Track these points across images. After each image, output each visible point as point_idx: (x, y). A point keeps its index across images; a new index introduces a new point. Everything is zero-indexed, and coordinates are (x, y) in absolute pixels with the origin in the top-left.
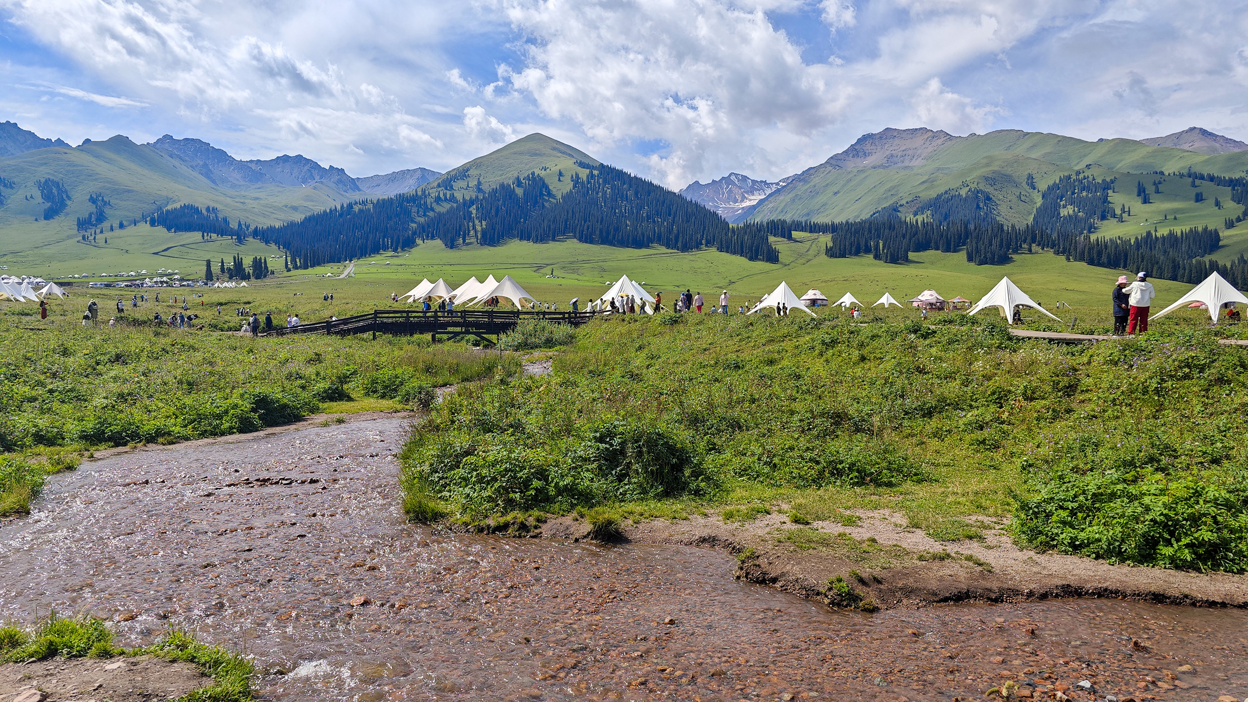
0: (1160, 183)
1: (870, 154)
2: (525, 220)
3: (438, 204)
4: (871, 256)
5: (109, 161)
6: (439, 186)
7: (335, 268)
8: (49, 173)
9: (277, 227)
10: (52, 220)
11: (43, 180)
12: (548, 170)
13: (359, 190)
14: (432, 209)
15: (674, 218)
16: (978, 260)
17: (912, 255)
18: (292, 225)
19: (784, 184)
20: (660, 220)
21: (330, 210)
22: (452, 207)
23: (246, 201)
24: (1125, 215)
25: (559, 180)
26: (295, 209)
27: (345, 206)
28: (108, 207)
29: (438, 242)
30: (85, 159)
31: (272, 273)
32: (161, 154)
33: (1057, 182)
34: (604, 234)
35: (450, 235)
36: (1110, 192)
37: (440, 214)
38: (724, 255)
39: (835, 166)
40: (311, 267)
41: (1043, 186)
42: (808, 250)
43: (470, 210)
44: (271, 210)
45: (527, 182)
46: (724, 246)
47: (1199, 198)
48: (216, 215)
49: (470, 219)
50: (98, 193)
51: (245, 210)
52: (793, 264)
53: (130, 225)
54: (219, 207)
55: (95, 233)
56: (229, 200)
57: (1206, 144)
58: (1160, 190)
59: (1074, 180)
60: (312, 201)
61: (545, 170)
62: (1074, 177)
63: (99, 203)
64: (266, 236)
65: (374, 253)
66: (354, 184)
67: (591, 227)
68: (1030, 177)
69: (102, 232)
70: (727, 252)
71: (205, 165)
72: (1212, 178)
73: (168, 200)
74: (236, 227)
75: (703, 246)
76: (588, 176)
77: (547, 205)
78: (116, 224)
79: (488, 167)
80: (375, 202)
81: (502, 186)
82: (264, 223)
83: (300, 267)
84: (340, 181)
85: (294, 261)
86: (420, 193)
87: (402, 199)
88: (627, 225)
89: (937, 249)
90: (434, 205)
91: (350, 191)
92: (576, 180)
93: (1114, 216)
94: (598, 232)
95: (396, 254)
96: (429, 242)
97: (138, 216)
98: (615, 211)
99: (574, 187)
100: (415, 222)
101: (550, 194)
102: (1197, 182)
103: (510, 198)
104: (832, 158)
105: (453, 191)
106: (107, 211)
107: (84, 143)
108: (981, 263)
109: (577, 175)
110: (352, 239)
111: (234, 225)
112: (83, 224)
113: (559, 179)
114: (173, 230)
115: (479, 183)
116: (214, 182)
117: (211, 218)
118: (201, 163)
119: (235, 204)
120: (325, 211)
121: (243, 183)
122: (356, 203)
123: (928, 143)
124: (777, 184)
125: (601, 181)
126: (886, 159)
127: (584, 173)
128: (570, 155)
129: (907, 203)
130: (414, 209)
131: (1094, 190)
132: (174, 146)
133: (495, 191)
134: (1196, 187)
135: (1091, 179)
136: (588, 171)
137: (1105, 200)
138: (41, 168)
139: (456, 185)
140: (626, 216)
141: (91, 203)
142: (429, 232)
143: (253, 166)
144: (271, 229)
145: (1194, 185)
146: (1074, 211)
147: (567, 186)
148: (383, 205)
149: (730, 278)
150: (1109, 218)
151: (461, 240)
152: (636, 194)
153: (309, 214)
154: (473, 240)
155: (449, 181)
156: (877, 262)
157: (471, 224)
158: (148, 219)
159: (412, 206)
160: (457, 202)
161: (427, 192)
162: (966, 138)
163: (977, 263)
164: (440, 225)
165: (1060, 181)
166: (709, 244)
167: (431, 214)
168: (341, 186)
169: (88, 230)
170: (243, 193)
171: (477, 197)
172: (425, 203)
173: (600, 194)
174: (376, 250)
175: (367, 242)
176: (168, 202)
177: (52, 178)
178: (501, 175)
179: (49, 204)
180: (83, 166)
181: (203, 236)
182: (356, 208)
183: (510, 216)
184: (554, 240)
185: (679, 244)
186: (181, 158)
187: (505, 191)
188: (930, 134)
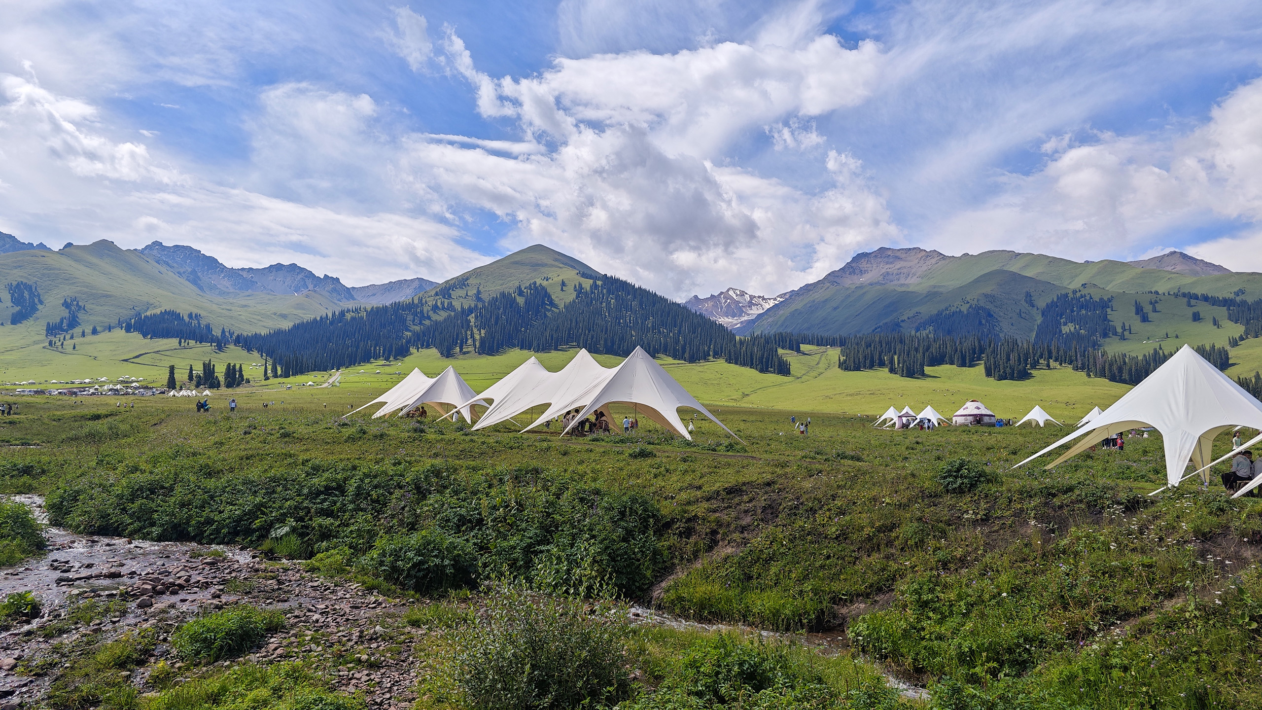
0: (1156, 302)
1: (866, 271)
2: (526, 329)
3: (435, 312)
4: (887, 370)
5: (90, 265)
6: (437, 294)
7: (319, 376)
8: (22, 277)
9: (263, 334)
10: (19, 325)
11: (14, 283)
12: (550, 281)
13: (354, 299)
14: (429, 318)
15: (680, 328)
16: (997, 375)
17: (928, 370)
18: (279, 333)
19: (781, 300)
20: (665, 331)
21: (321, 317)
22: (449, 316)
23: (233, 308)
24: (1126, 333)
25: (562, 290)
26: (284, 316)
27: (337, 313)
28: (83, 311)
29: (434, 352)
30: (65, 263)
31: (248, 381)
32: (148, 259)
33: (1055, 300)
34: (609, 344)
35: (446, 344)
36: (1109, 310)
37: (436, 322)
38: (733, 366)
39: (833, 283)
40: (293, 375)
41: (1042, 303)
42: (818, 363)
43: (468, 318)
44: (259, 317)
45: (529, 291)
46: (733, 357)
47: (1196, 317)
48: (199, 322)
49: (468, 327)
50: (73, 297)
51: (231, 317)
52: (804, 377)
53: (104, 331)
54: (203, 313)
55: (64, 339)
56: (215, 307)
57: (1187, 268)
58: (1157, 309)
59: (1072, 299)
60: (304, 309)
61: (547, 280)
62: (1071, 295)
63: (73, 308)
64: (248, 343)
65: (364, 362)
66: (349, 293)
67: (595, 336)
68: (1028, 295)
69: (72, 338)
70: (736, 363)
71: (194, 272)
72: (1206, 298)
73: (149, 306)
74: (219, 335)
75: (711, 358)
76: (591, 287)
77: (549, 314)
78: (88, 330)
79: (488, 276)
80: (369, 310)
81: (503, 294)
82: (248, 330)
83: (281, 376)
84: (334, 290)
85: (274, 370)
86: (416, 301)
87: (397, 306)
88: (632, 336)
89: (952, 363)
90: (431, 313)
91: (344, 300)
92: (579, 290)
93: (1115, 334)
94: (602, 342)
95: (388, 363)
96: (425, 351)
97: (114, 321)
98: (619, 321)
99: (577, 297)
100: (410, 331)
101: (552, 303)
102: (1193, 302)
103: (511, 307)
104: (829, 274)
105: (451, 300)
106: (81, 316)
107: (65, 247)
108: (1001, 378)
109: (580, 285)
110: (341, 347)
111: (217, 332)
112: (52, 330)
113: (562, 288)
114: (149, 336)
115: (479, 292)
116: (201, 288)
117: (193, 325)
118: (190, 270)
119: (222, 311)
120: (315, 319)
121: (232, 290)
122: (348, 311)
123: (922, 262)
124: (775, 299)
125: (605, 291)
126: (882, 277)
127: (587, 284)
128: (572, 267)
129: (908, 318)
130: (410, 317)
131: (1092, 308)
132: (163, 253)
133: (495, 300)
134: (1192, 306)
135: (1088, 298)
136: (591, 281)
137: (1105, 319)
138: (15, 271)
139: (454, 294)
140: (630, 327)
141: (64, 308)
142: (423, 341)
143: (245, 274)
144: (256, 336)
145: (1189, 305)
146: (1075, 328)
147: (570, 296)
148: (378, 313)
149: (743, 390)
150: (1111, 335)
151: (458, 349)
152: (641, 304)
153: (297, 322)
154: (471, 349)
155: (446, 290)
156: (893, 375)
157: (469, 333)
158: (124, 325)
159: (407, 314)
160: (455, 311)
161: (424, 301)
162: (960, 258)
163: (997, 378)
164: (436, 333)
165: (1058, 299)
166: (717, 355)
167: (427, 322)
168: (334, 295)
169: (58, 336)
170: (231, 300)
171: (476, 306)
172: (422, 311)
173: (604, 304)
174: (366, 359)
175: (357, 351)
176: (148, 308)
177: (25, 281)
178: (502, 285)
179: (18, 308)
180: (60, 270)
181: (180, 343)
182: (348, 316)
183: (511, 324)
184: (556, 349)
185: (687, 355)
186: (168, 264)
187: (506, 300)
188: (924, 253)
